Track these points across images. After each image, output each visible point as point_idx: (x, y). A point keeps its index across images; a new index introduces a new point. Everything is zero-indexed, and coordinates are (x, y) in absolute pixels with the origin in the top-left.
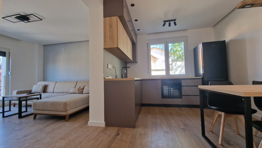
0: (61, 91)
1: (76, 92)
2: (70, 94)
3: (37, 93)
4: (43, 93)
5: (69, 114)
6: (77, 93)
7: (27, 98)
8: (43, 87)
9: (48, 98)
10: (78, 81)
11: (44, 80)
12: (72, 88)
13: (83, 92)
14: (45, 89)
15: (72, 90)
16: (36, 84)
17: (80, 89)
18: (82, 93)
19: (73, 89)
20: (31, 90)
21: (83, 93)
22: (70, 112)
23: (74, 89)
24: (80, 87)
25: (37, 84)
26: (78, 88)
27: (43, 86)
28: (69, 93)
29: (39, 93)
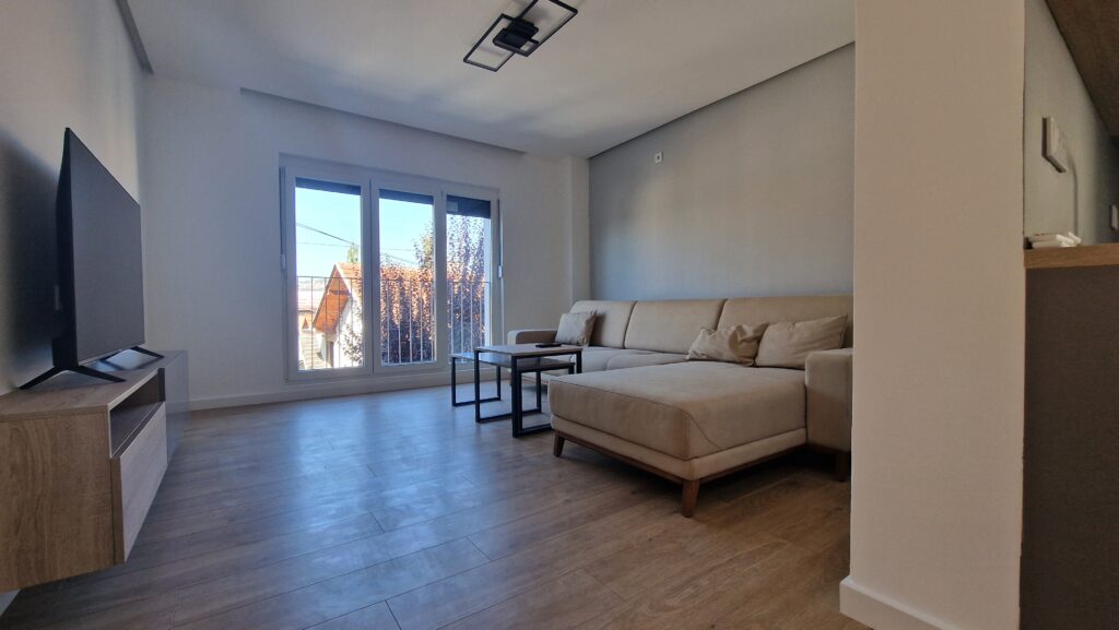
0: (653, 344)
1: (721, 354)
2: (691, 360)
3: (570, 344)
4: (590, 345)
5: (702, 479)
6: (725, 357)
7: (539, 361)
8: (587, 322)
9: (604, 368)
10: (725, 301)
11: (593, 295)
12: (700, 336)
13: (756, 355)
14: (595, 331)
15: (699, 344)
16: (567, 311)
17: (739, 339)
18: (751, 361)
19: (704, 337)
20: (554, 334)
21: (759, 361)
22: (706, 465)
23: (708, 337)
24: (740, 328)
25: (572, 311)
26: (730, 333)
27: (588, 317)
28: (688, 357)
29: (578, 344)
